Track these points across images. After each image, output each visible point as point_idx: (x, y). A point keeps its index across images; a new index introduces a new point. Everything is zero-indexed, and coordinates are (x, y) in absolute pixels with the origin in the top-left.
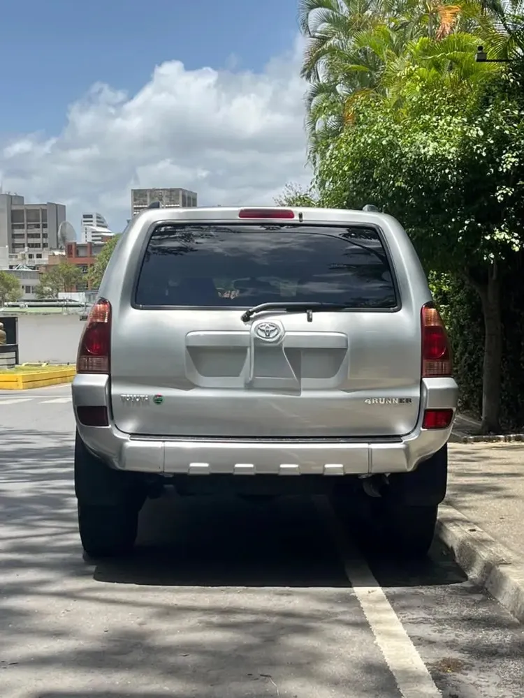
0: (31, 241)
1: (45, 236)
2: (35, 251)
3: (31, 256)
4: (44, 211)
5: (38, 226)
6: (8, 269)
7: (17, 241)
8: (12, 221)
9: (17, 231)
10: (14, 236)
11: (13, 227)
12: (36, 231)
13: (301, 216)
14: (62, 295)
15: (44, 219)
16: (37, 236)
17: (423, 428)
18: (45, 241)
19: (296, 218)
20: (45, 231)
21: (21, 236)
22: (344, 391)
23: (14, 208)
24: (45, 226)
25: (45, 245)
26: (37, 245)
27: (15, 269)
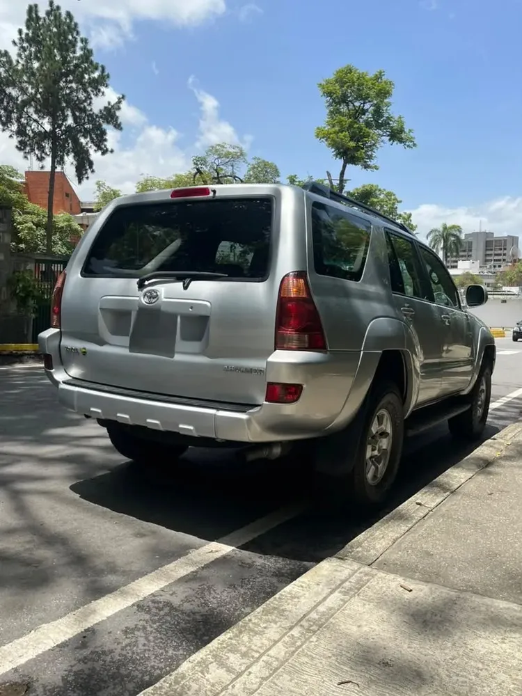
0: (496, 258)
1: (504, 255)
2: (497, 263)
3: (495, 267)
4: (505, 241)
5: (501, 249)
6: (478, 274)
7: (488, 258)
8: (486, 246)
9: (488, 252)
10: (486, 255)
11: (487, 250)
12: (499, 252)
13: (214, 192)
14: (504, 288)
15: (505, 245)
16: (500, 255)
17: (266, 401)
18: (504, 257)
19: (211, 194)
20: (505, 252)
21: (491, 255)
22: (208, 357)
23: (488, 239)
24: (505, 249)
25: (504, 260)
26: (500, 260)
27: (482, 274)
